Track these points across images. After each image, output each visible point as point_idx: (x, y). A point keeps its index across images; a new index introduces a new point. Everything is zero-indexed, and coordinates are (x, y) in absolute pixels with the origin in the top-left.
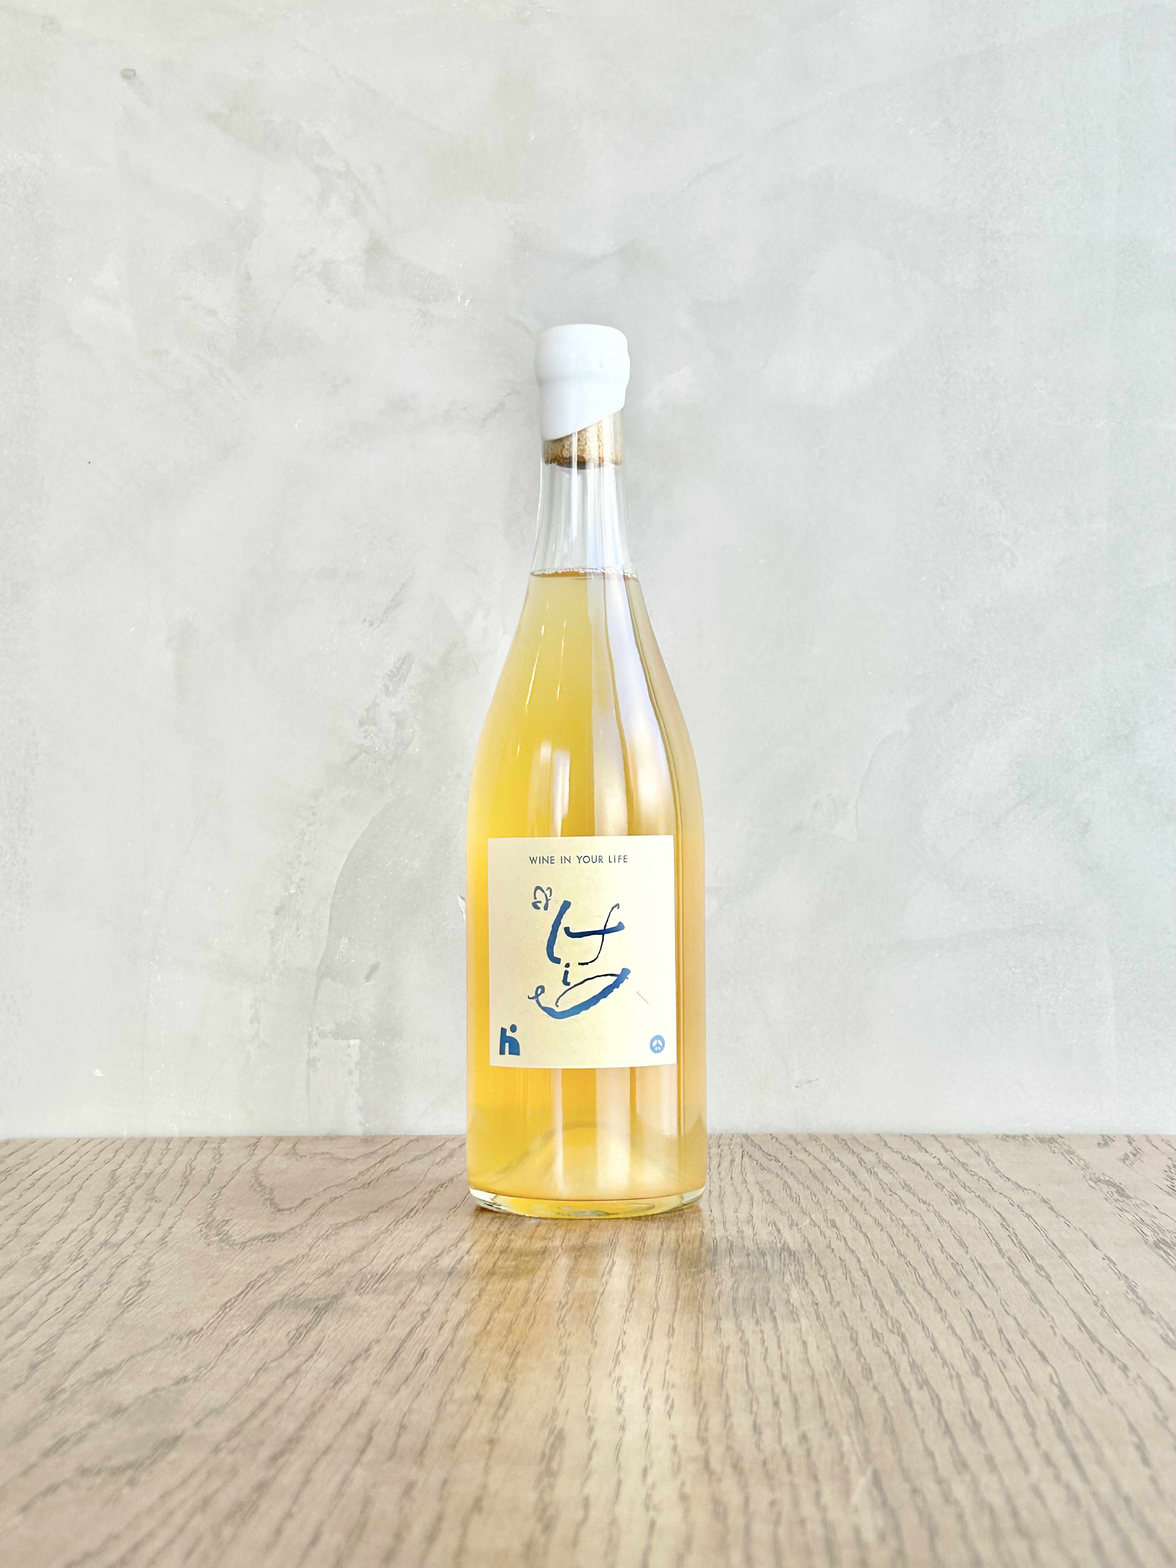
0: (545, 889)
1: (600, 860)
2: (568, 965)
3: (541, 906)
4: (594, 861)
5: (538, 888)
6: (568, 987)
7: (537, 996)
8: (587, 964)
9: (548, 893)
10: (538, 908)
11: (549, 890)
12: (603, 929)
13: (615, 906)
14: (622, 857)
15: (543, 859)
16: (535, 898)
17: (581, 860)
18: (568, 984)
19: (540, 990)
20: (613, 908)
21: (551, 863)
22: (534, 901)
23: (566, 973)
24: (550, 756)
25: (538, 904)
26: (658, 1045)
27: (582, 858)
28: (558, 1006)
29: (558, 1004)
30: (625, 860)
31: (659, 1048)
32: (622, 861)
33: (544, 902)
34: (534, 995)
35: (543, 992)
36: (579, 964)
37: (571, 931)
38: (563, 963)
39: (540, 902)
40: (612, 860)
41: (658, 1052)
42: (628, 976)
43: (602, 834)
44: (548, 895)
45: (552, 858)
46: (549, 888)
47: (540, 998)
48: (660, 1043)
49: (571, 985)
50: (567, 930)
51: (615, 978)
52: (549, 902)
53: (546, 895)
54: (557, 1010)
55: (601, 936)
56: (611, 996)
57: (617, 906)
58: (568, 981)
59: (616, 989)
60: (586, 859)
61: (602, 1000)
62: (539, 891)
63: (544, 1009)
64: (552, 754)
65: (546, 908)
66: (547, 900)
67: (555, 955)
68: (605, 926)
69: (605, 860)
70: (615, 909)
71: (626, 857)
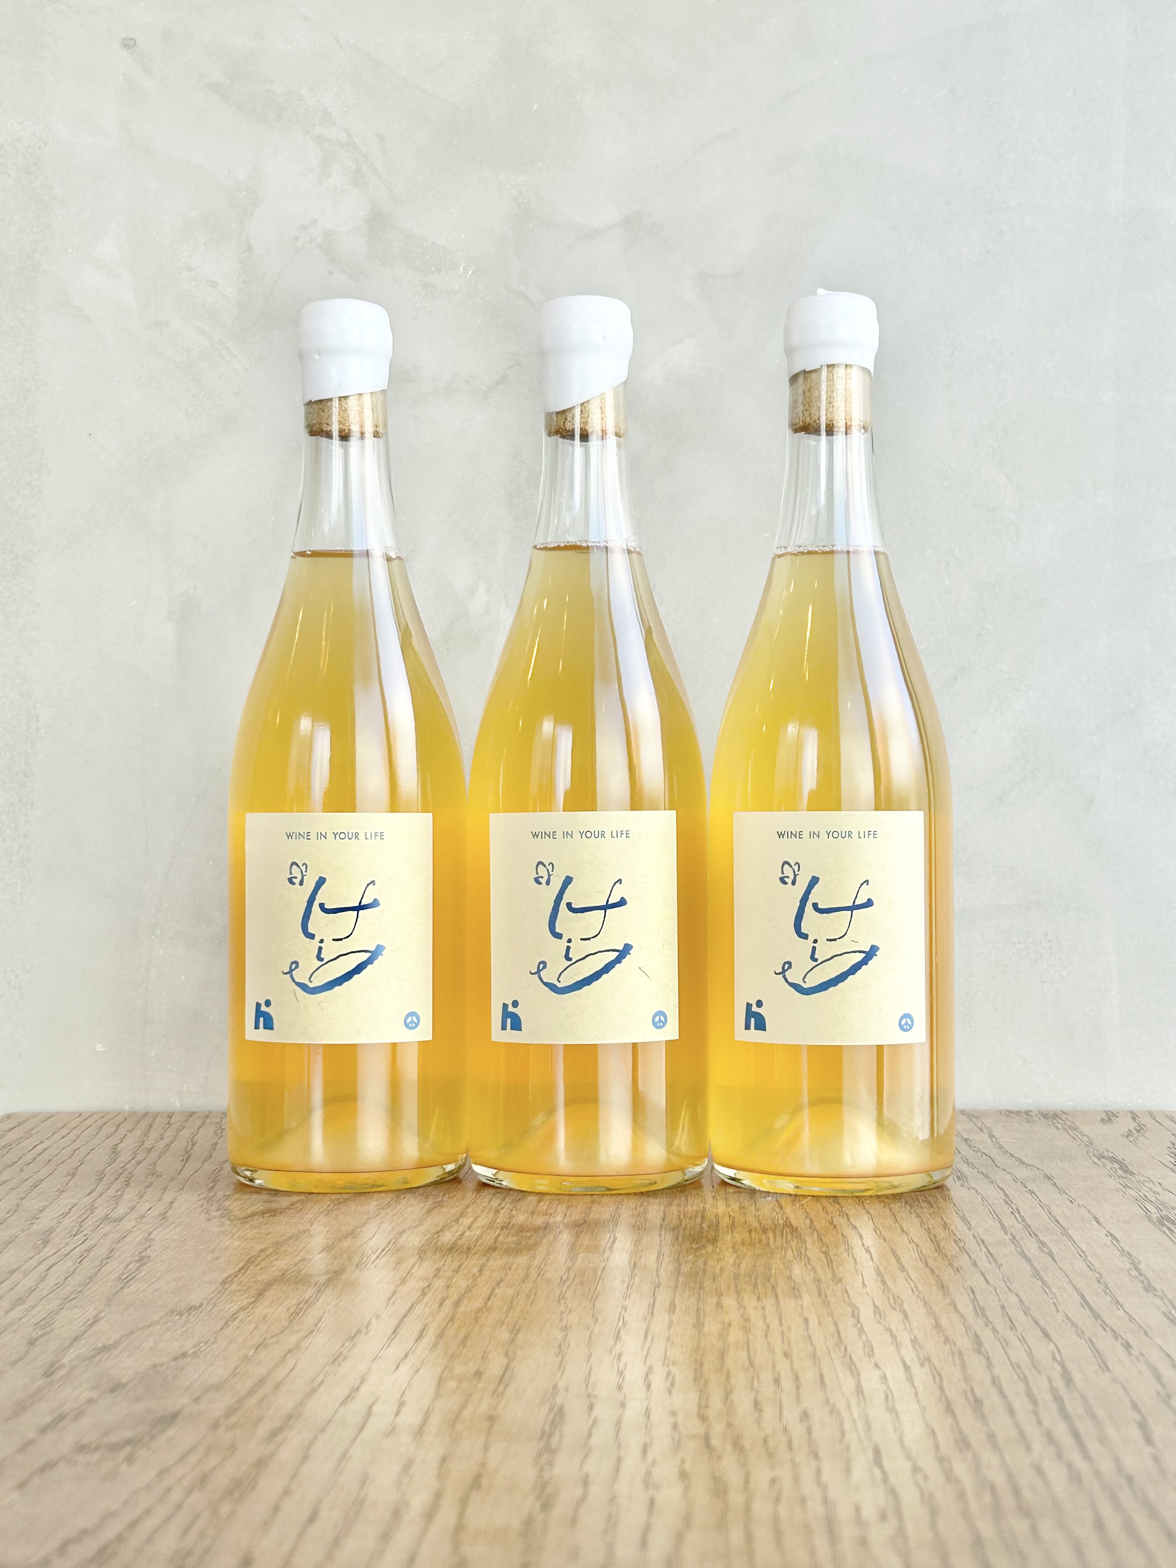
0: (547, 865)
2: (569, 941)
5: (540, 863)
6: (571, 963)
7: (538, 971)
8: (589, 939)
9: (550, 868)
14: (625, 832)
15: (546, 834)
17: (584, 835)
20: (615, 884)
21: (553, 838)
23: (568, 948)
24: (552, 730)
25: (540, 879)
26: (660, 1021)
27: (584, 833)
29: (560, 979)
30: (628, 835)
31: (661, 1024)
32: (624, 836)
34: (536, 970)
35: (545, 967)
36: (581, 939)
38: (565, 938)
41: (660, 1027)
42: (630, 952)
44: (550, 870)
46: (551, 863)
48: (662, 1018)
49: (573, 961)
51: (617, 954)
52: (551, 877)
53: (548, 870)
55: (604, 911)
57: (620, 881)
58: (570, 956)
62: (541, 866)
63: (547, 984)
64: (554, 728)
66: (549, 875)
67: (557, 931)
68: (608, 901)
69: (608, 835)
70: (618, 884)
71: (628, 832)
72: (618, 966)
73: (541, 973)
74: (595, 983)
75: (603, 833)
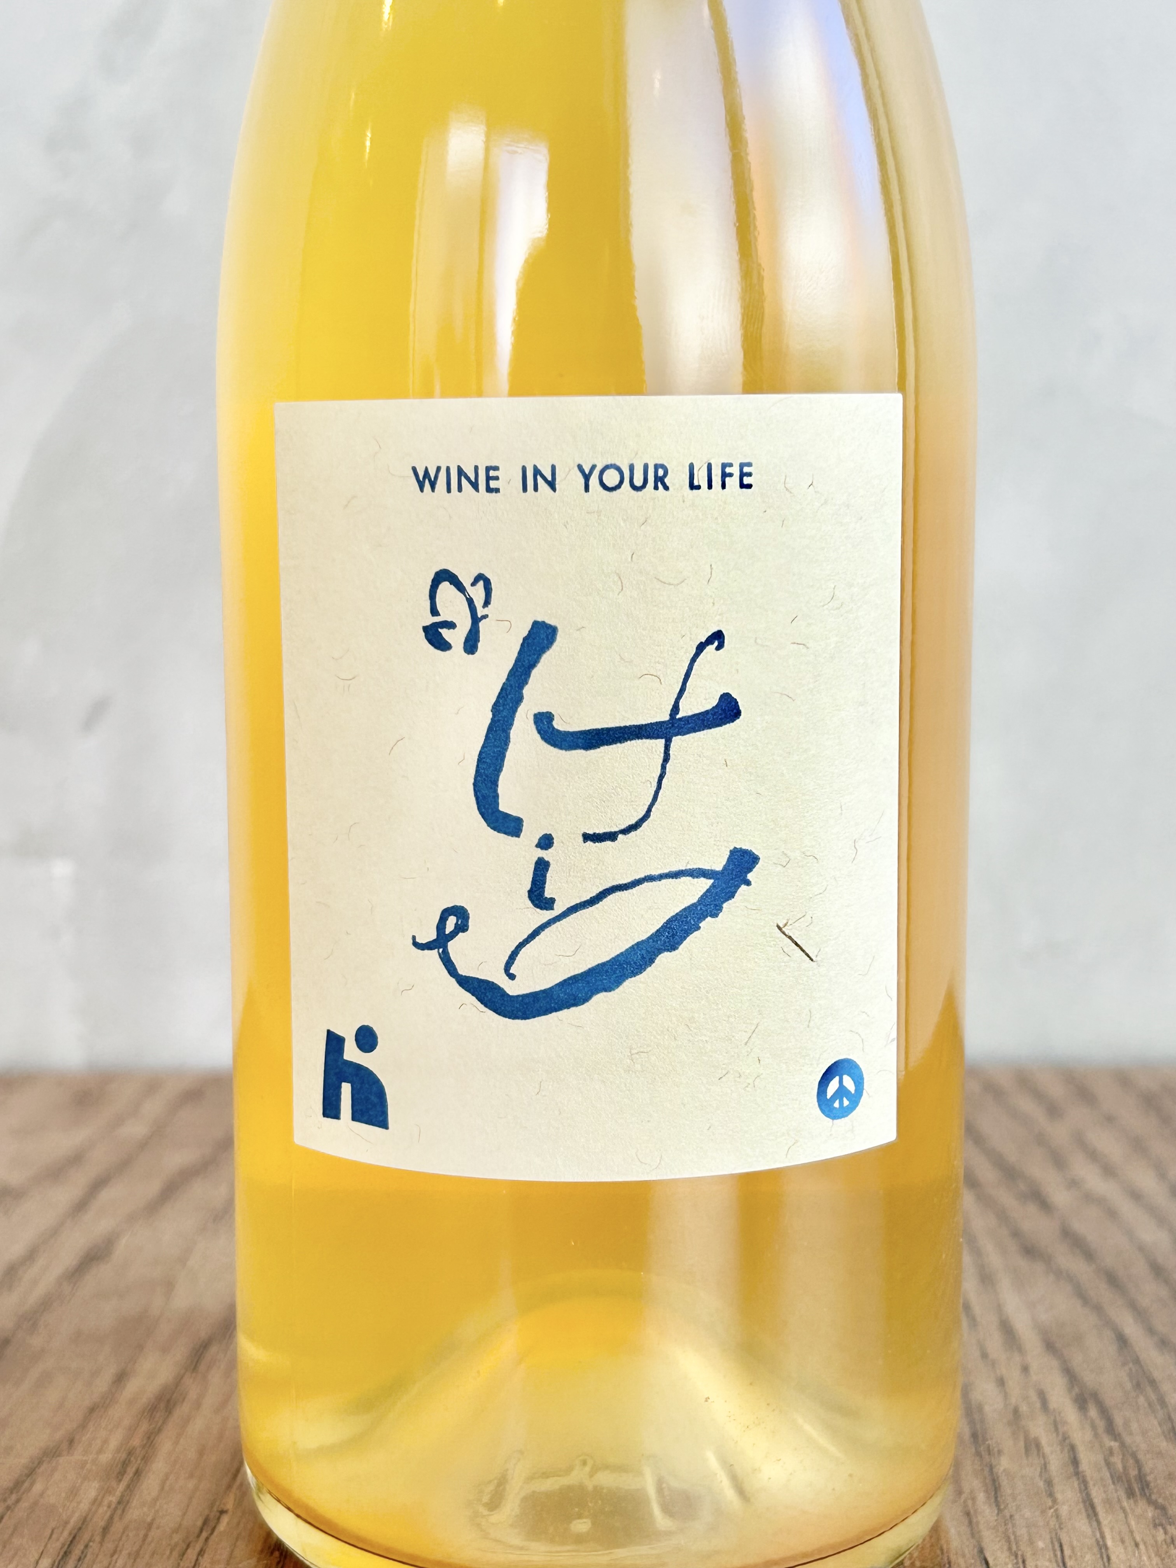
0: (466, 582)
1: (660, 481)
2: (546, 842)
3: (456, 637)
4: (638, 482)
5: (443, 576)
6: (548, 915)
7: (441, 942)
8: (611, 836)
9: (478, 593)
10: (442, 645)
11: (481, 584)
12: (666, 717)
13: (709, 641)
14: (735, 470)
15: (461, 472)
16: (434, 612)
17: (594, 481)
18: (545, 904)
19: (451, 923)
20: (701, 648)
21: (489, 490)
22: (431, 620)
23: (542, 867)
24: (480, 155)
25: (445, 633)
26: (842, 1091)
27: (596, 473)
28: (512, 977)
29: (512, 971)
30: (746, 480)
31: (846, 1102)
32: (733, 482)
33: (464, 624)
34: (432, 935)
35: (462, 927)
36: (587, 837)
37: (558, 724)
38: (531, 834)
39: (451, 625)
40: (701, 478)
41: (844, 1112)
42: (750, 876)
43: (663, 388)
44: (479, 601)
45: (492, 473)
46: (480, 577)
47: (453, 947)
48: (849, 1083)
49: (559, 909)
50: (543, 722)
51: (705, 884)
52: (482, 625)
53: (470, 602)
54: (513, 989)
55: (661, 742)
56: (692, 942)
57: (718, 638)
58: (548, 894)
59: (709, 919)
60: (611, 478)
61: (664, 959)
62: (446, 589)
63: (468, 984)
64: (487, 150)
65: (471, 644)
66: (476, 620)
67: (503, 807)
68: (676, 708)
69: (677, 478)
70: (711, 648)
71: (746, 470)
72: (707, 924)
73: (450, 944)
74: (630, 984)
75: (661, 473)
